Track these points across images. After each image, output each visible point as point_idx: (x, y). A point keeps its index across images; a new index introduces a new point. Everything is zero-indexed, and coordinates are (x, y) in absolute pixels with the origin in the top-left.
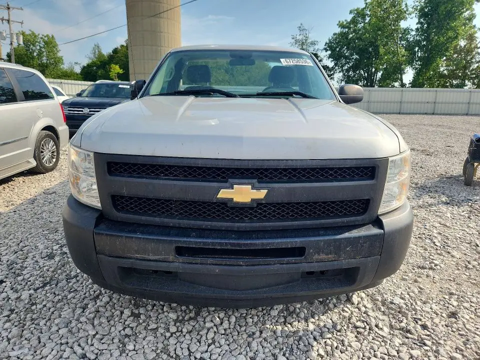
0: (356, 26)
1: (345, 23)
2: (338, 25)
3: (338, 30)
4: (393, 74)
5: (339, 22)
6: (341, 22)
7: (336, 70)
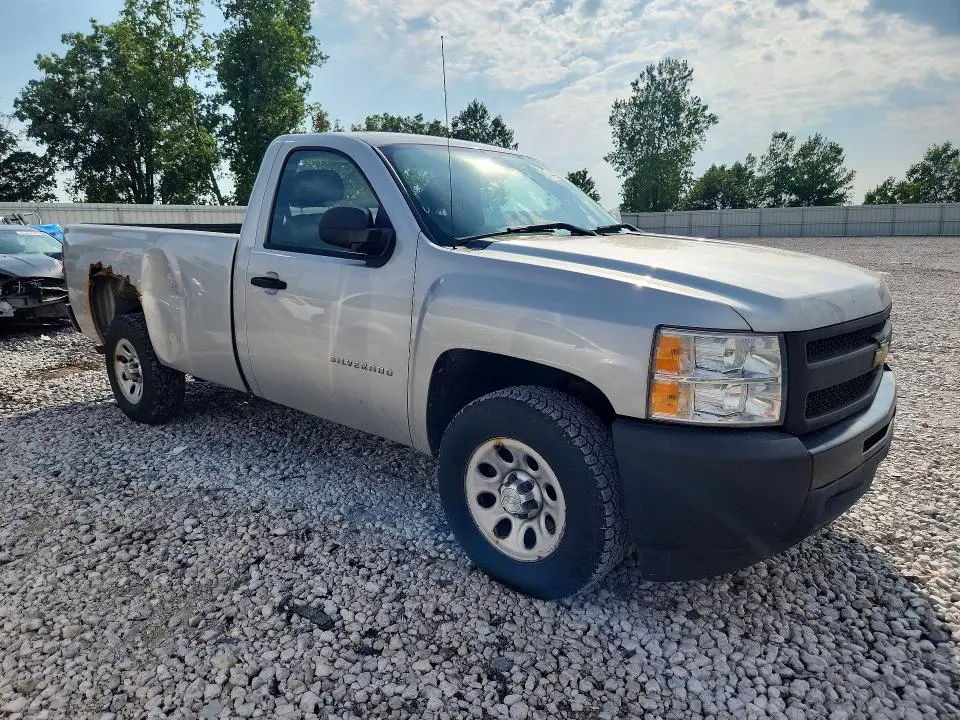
0: (84, 73)
1: (53, 61)
2: (36, 62)
3: (41, 75)
4: (189, 179)
5: (39, 56)
6: (44, 58)
7: (54, 164)
